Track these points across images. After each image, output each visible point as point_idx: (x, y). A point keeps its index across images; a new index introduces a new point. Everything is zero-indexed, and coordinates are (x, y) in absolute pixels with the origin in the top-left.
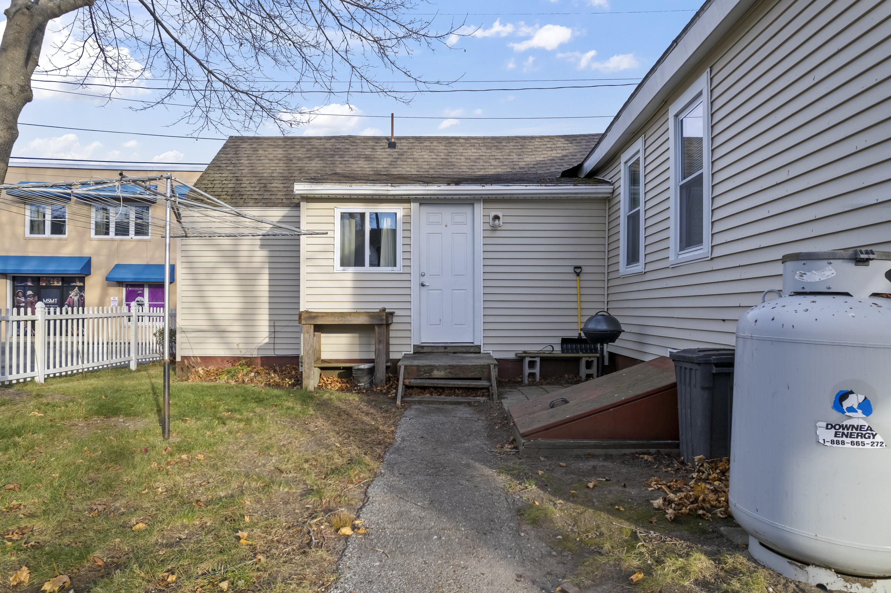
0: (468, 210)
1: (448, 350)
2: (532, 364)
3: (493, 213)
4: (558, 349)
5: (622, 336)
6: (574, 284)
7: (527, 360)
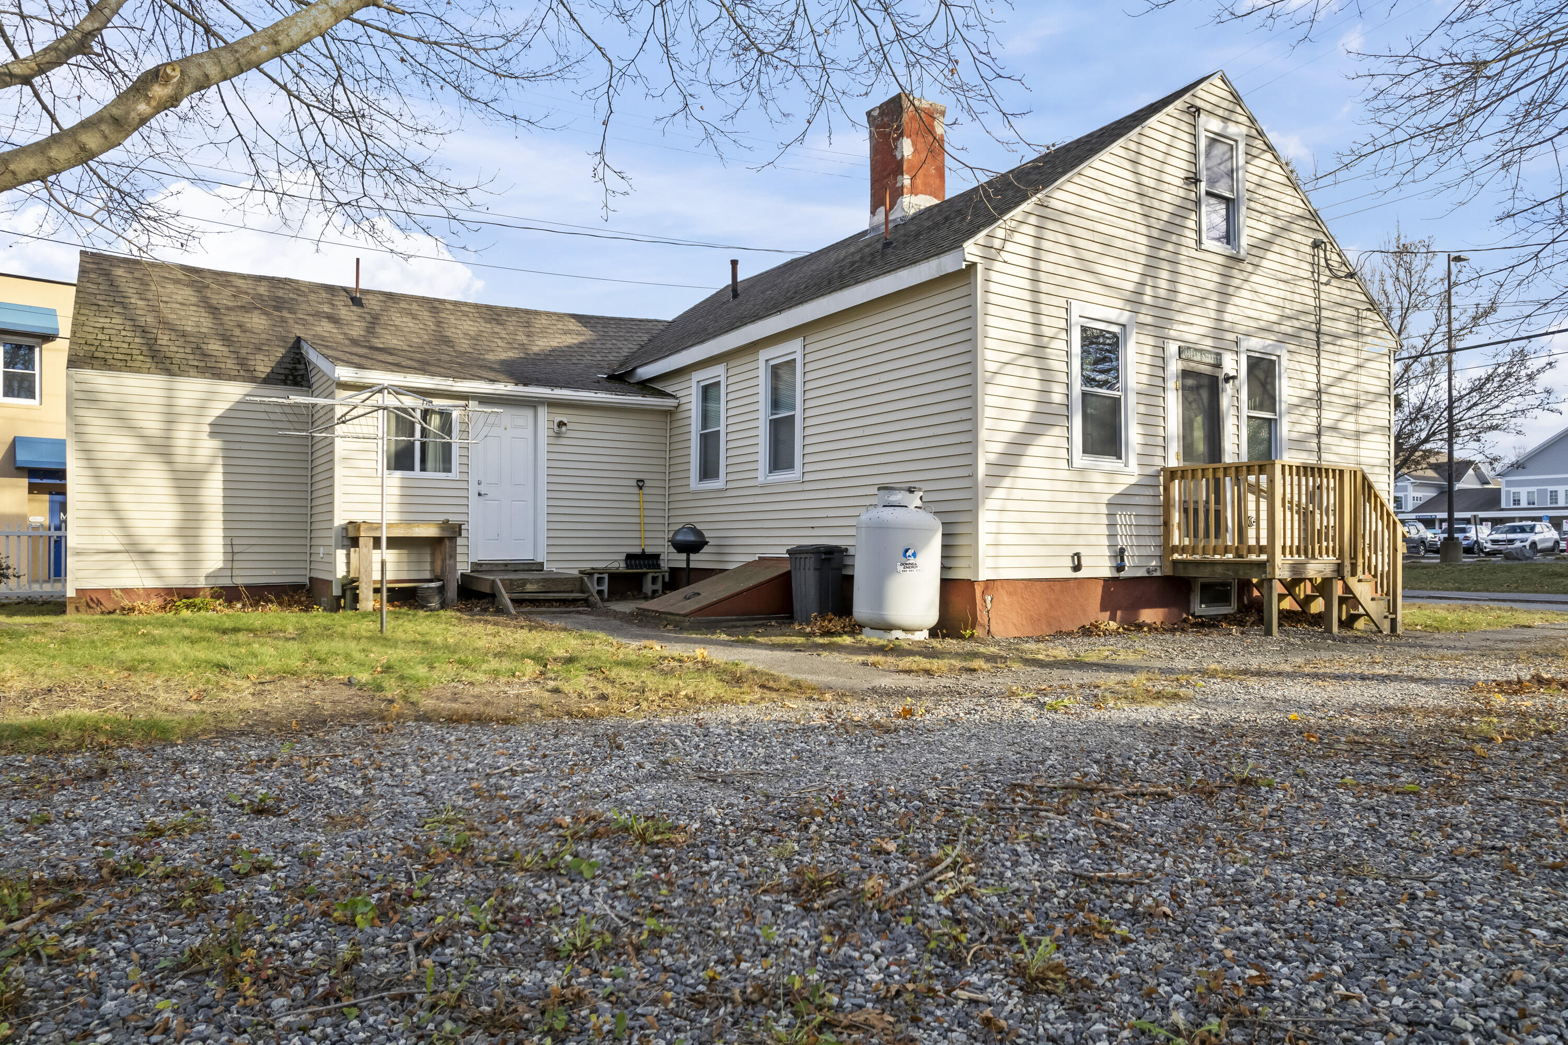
0: (529, 413)
1: (509, 567)
2: (600, 581)
3: (558, 419)
4: (623, 565)
5: (706, 549)
6: (636, 498)
7: (596, 576)
